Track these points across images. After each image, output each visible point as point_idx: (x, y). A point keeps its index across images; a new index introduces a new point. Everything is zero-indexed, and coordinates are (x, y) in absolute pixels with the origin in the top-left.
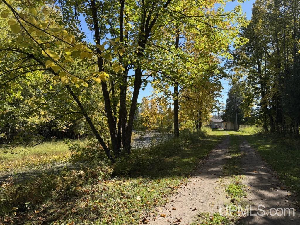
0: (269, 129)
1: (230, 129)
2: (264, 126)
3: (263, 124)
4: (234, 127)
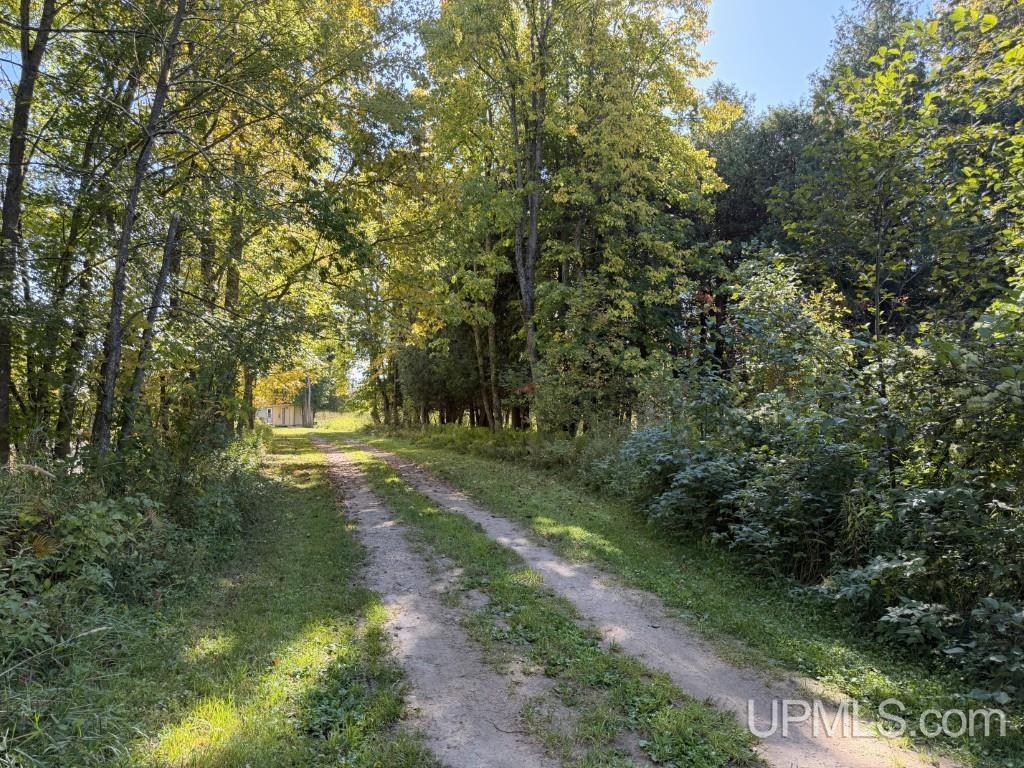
0: (382, 419)
1: (292, 423)
2: (372, 413)
3: (371, 409)
4: (304, 417)
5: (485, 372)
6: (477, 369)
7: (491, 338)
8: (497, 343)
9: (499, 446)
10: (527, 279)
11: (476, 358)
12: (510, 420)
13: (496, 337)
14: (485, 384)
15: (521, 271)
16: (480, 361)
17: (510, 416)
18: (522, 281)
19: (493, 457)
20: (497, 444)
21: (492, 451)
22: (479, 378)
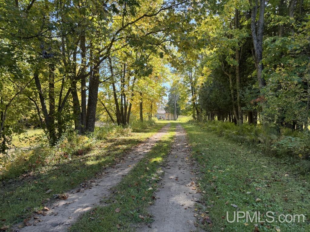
1: (171, 119)
2: (193, 116)
3: (192, 114)
4: (174, 117)
5: (234, 97)
6: (230, 96)
7: (238, 80)
8: (240, 82)
9: (240, 135)
10: (258, 41)
11: (230, 91)
12: (247, 119)
13: (240, 80)
14: (234, 102)
15: (254, 36)
16: (232, 91)
17: (248, 117)
18: (255, 42)
19: (236, 141)
20: (238, 134)
21: (235, 137)
22: (231, 99)
